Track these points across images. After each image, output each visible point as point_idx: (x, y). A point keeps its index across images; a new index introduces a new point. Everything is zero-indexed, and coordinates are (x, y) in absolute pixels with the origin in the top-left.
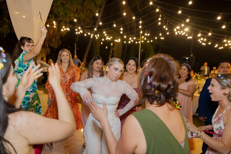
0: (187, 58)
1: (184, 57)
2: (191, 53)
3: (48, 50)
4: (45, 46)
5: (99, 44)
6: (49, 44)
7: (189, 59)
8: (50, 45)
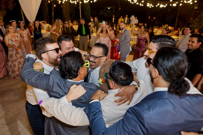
0: (109, 8)
1: (107, 8)
2: (119, 7)
3: (5, 12)
4: (3, 9)
5: (47, 3)
6: (5, 7)
7: (110, 8)
8: (7, 8)
